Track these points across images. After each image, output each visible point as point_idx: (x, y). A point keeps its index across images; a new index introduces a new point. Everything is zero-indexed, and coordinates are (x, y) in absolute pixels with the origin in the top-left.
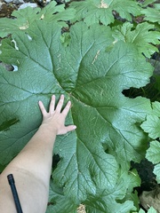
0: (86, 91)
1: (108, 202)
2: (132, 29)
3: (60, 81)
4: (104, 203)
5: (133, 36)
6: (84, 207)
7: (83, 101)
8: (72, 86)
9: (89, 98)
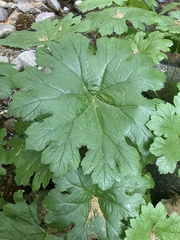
0: (109, 93)
1: (118, 194)
2: (145, 38)
3: (86, 85)
4: (114, 195)
5: (145, 44)
6: (97, 199)
7: (107, 102)
8: (97, 89)
9: (113, 99)
